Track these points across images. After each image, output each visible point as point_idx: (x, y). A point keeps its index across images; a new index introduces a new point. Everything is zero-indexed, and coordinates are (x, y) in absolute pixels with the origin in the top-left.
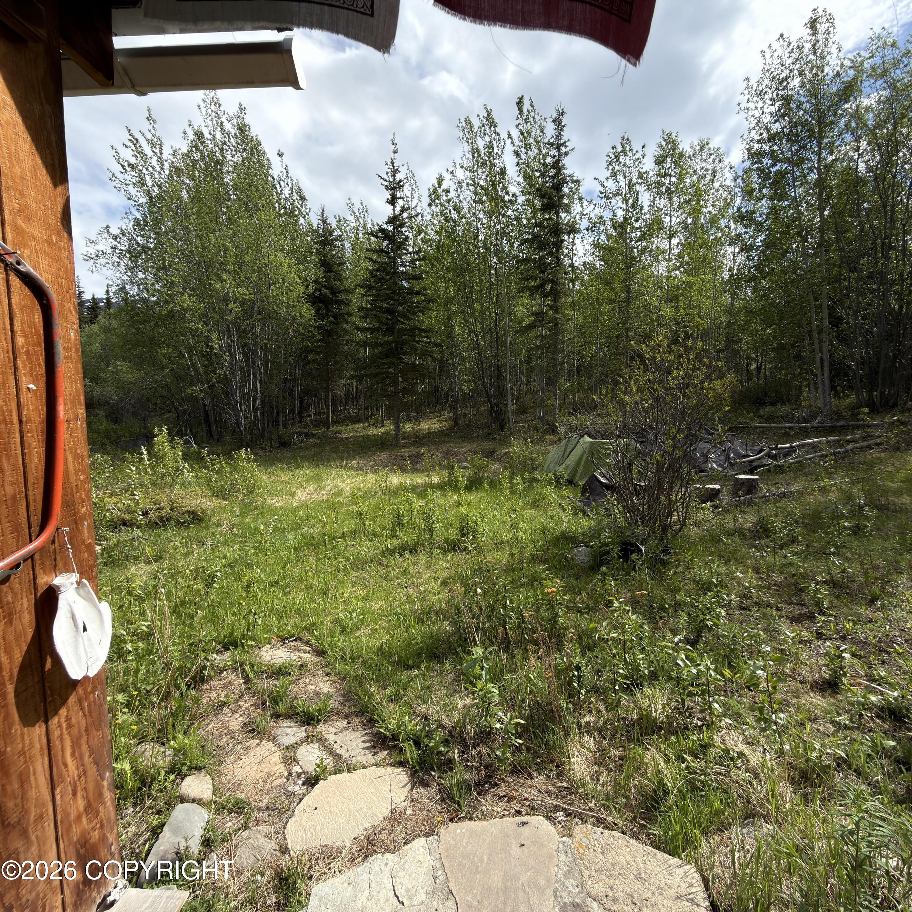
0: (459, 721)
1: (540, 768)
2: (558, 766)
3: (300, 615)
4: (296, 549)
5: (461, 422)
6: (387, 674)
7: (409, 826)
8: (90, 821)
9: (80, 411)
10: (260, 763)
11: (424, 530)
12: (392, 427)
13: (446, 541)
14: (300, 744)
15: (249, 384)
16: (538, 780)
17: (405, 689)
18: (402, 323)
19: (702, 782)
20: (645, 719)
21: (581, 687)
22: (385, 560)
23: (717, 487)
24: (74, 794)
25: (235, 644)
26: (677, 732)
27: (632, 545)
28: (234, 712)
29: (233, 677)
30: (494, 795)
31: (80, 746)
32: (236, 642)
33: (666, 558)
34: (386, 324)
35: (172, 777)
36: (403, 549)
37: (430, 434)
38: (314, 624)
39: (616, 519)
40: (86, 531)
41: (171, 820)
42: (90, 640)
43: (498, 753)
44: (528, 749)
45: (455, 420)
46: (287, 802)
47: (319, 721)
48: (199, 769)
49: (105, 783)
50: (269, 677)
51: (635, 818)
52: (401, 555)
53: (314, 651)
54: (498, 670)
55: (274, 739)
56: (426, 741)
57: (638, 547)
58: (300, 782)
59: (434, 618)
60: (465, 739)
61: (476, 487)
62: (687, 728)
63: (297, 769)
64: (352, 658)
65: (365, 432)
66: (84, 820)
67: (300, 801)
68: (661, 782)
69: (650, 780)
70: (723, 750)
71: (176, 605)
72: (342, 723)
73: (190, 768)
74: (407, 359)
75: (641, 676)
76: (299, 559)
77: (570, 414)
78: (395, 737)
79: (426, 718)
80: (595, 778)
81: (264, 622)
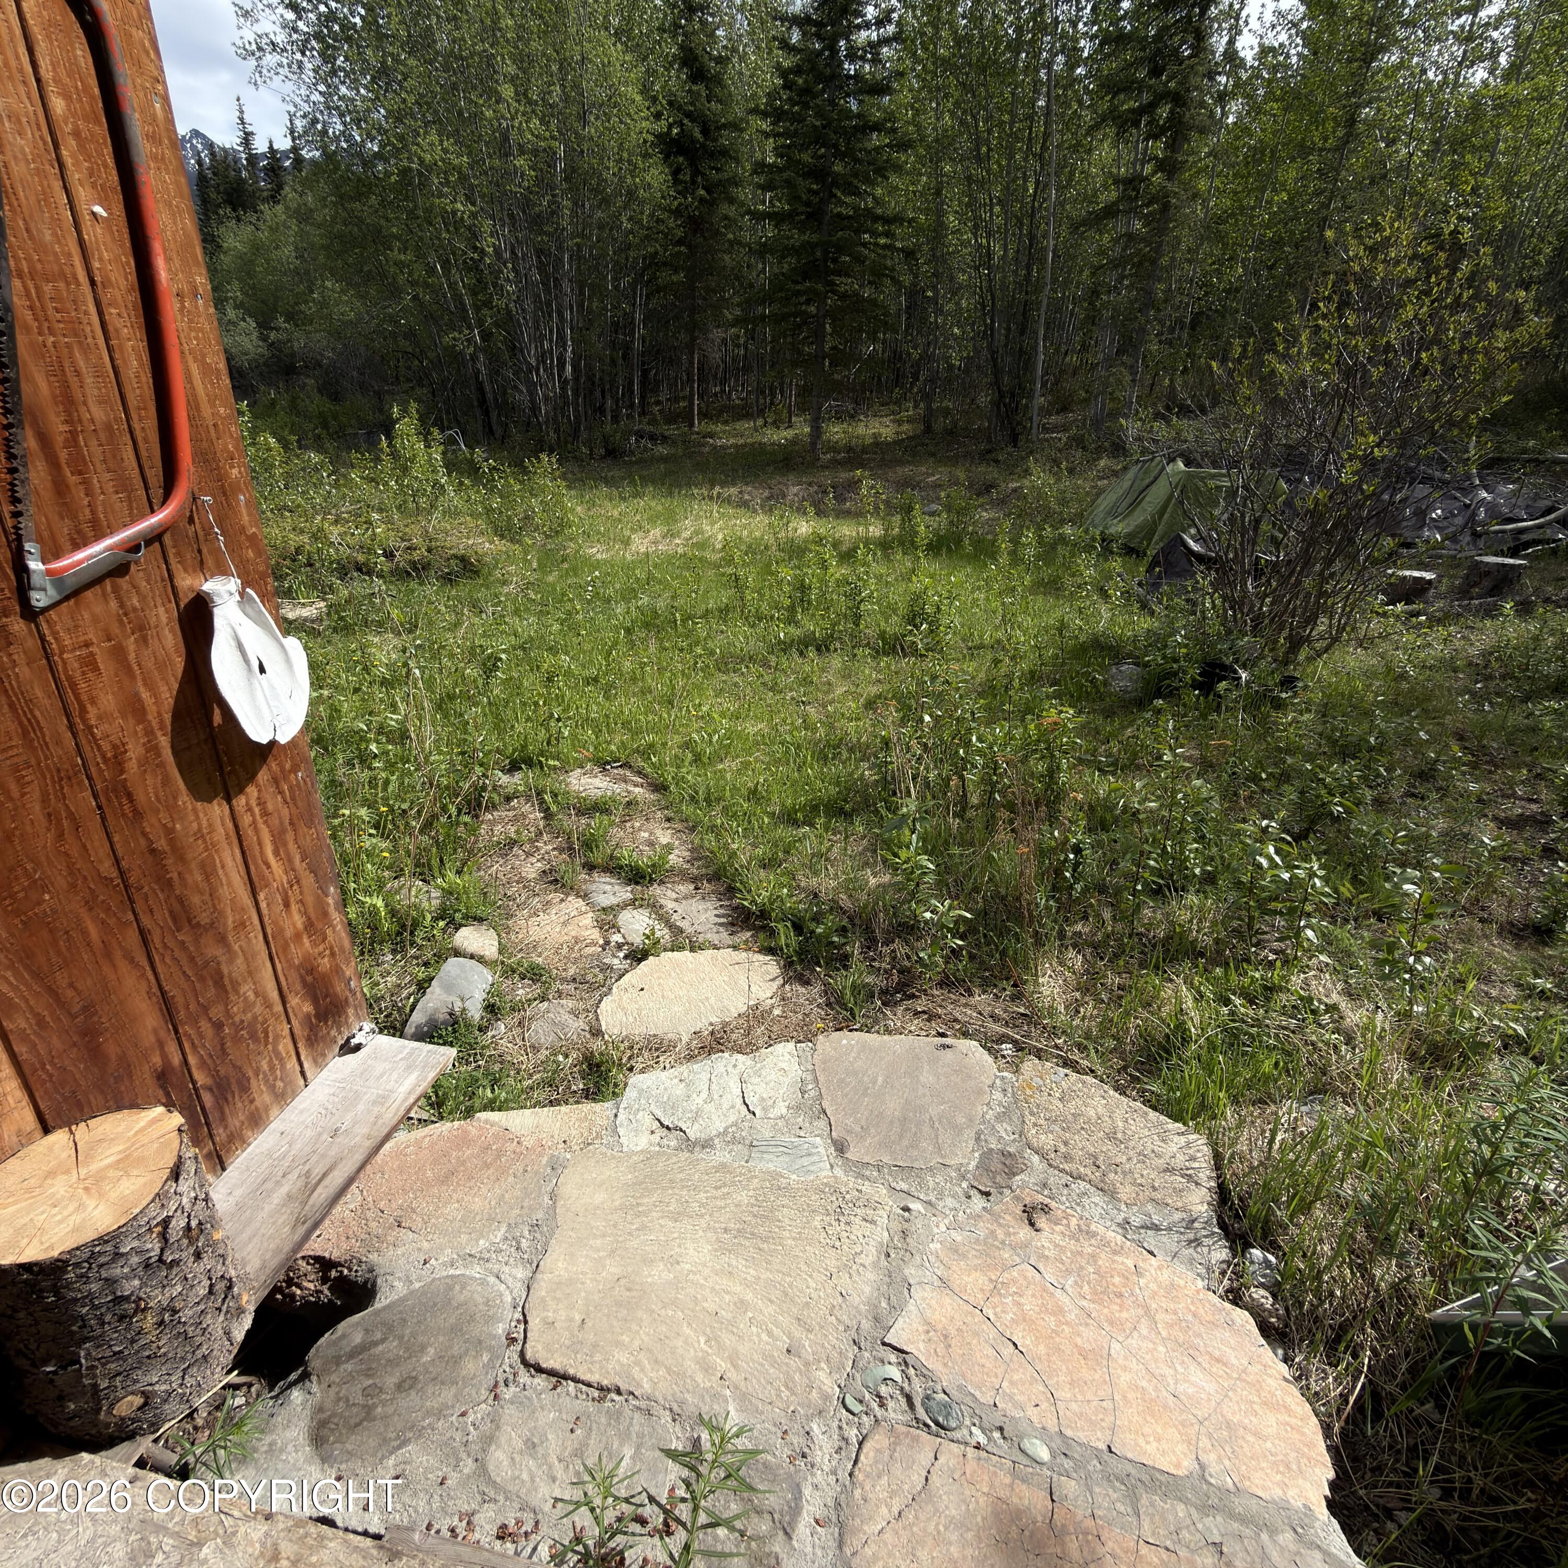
0: (866, 906)
1: (986, 985)
2: (1015, 985)
3: (630, 730)
4: (628, 631)
5: (939, 424)
6: (761, 828)
7: (775, 1028)
8: (314, 944)
9: (198, 279)
10: (565, 924)
11: (845, 616)
12: (807, 430)
13: (882, 635)
14: (624, 906)
15: (551, 331)
16: (979, 998)
17: (787, 852)
18: (841, 203)
19: (1251, 1036)
20: (1176, 939)
21: (1076, 880)
22: (773, 660)
23: (1428, 576)
24: (287, 905)
25: (530, 763)
26: (1227, 964)
27: (1224, 667)
28: (528, 854)
29: (527, 808)
30: (907, 1009)
31: (285, 844)
32: (531, 759)
33: (1284, 695)
34: (808, 204)
35: (442, 924)
36: (804, 644)
37: (878, 445)
38: (651, 746)
39: (1204, 618)
40: (244, 511)
41: (441, 974)
42: (273, 688)
43: (922, 955)
44: (972, 957)
45: (927, 421)
46: (601, 976)
47: (651, 881)
48: (481, 920)
49: (330, 901)
50: (580, 813)
51: (1125, 1068)
52: (801, 654)
53: (650, 784)
54: (940, 842)
55: (585, 896)
56: (813, 925)
57: (1235, 672)
58: (621, 955)
59: (845, 755)
60: (873, 932)
61: (949, 550)
62: (1248, 961)
63: (616, 938)
64: (708, 800)
65: (758, 438)
66: (306, 940)
67: (621, 977)
68: (1181, 1028)
69: (1163, 1021)
70: (1301, 998)
71: (442, 699)
72: (686, 888)
73: (466, 917)
74: (845, 284)
75: (1186, 877)
76: (632, 644)
77: (1158, 416)
78: (764, 914)
79: (816, 895)
80: (1074, 1008)
81: (573, 736)
